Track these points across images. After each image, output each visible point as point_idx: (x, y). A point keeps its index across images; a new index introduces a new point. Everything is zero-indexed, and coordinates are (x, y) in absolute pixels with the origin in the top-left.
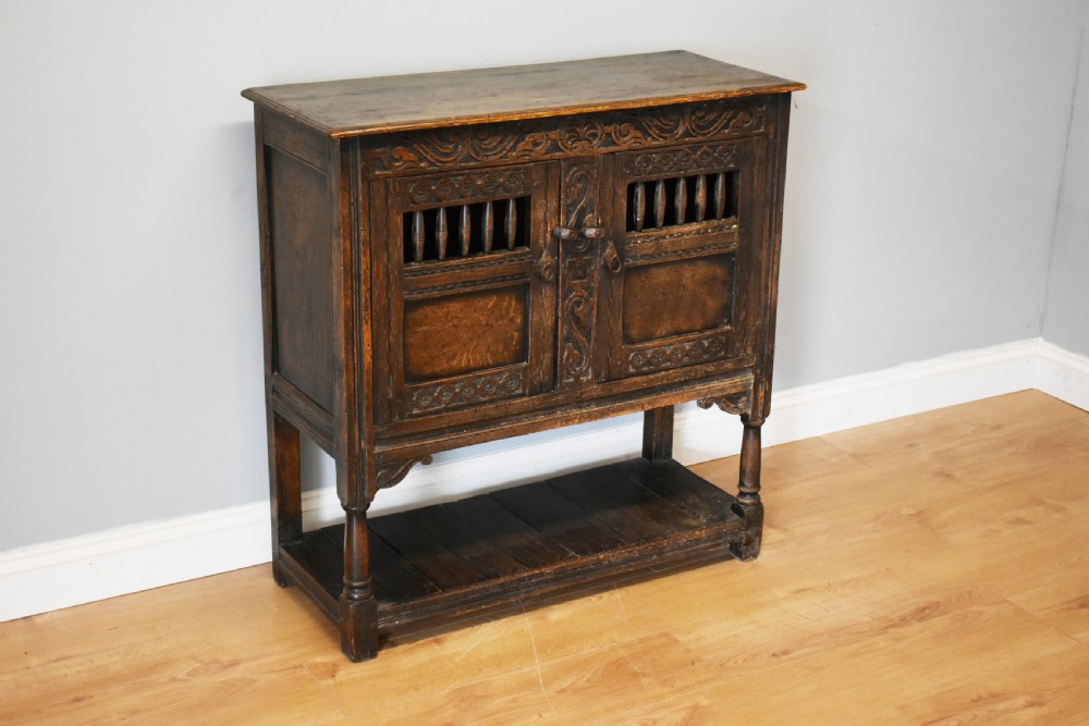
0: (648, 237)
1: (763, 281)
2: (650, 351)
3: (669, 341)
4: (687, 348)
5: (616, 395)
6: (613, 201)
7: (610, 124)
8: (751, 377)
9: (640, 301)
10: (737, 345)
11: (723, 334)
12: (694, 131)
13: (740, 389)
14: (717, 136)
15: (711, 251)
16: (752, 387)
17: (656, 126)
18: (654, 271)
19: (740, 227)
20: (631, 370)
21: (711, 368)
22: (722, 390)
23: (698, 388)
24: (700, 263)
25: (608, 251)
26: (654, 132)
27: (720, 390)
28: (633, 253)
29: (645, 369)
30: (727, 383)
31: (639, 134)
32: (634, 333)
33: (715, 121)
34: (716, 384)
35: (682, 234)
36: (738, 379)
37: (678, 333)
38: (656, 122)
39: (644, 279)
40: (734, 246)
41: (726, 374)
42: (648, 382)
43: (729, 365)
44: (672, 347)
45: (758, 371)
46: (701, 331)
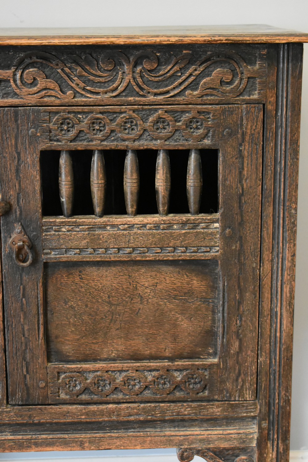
0: (78, 225)
1: (266, 305)
2: (91, 376)
3: (118, 365)
4: (150, 378)
5: (40, 424)
6: (17, 171)
7: (9, 68)
8: (253, 430)
9: (72, 307)
10: (229, 385)
11: (205, 368)
12: (142, 89)
13: (236, 444)
14: (178, 98)
15: (179, 254)
16: (254, 444)
17: (80, 77)
18: (93, 272)
19: (224, 228)
20: (63, 396)
21: (186, 410)
22: (208, 441)
23: (167, 433)
24: (165, 268)
25: (14, 236)
26: (76, 83)
27: (201, 441)
28: (54, 244)
29: (84, 397)
30: (216, 432)
31: (51, 84)
32: (67, 348)
33: (174, 77)
34: (196, 432)
35: (131, 227)
36: (232, 431)
37: (136, 357)
38: (79, 69)
39: (77, 279)
40: (216, 252)
41: (213, 421)
42: (87, 414)
43: (216, 410)
44: (124, 374)
45: (265, 425)
46: (171, 359)
